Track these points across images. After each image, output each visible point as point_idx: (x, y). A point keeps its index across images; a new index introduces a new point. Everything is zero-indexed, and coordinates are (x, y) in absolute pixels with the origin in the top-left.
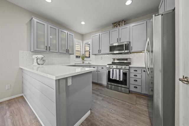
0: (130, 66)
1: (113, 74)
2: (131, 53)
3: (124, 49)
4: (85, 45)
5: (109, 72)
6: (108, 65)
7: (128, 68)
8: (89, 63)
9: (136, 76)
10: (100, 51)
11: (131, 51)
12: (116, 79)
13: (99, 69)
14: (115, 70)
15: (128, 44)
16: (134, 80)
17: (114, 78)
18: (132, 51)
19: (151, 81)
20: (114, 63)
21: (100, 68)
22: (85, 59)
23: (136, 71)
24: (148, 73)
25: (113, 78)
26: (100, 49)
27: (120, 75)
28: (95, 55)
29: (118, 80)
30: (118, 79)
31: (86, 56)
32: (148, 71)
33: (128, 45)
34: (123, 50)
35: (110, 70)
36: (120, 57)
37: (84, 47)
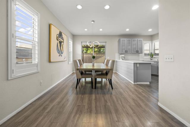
37: (153, 46)
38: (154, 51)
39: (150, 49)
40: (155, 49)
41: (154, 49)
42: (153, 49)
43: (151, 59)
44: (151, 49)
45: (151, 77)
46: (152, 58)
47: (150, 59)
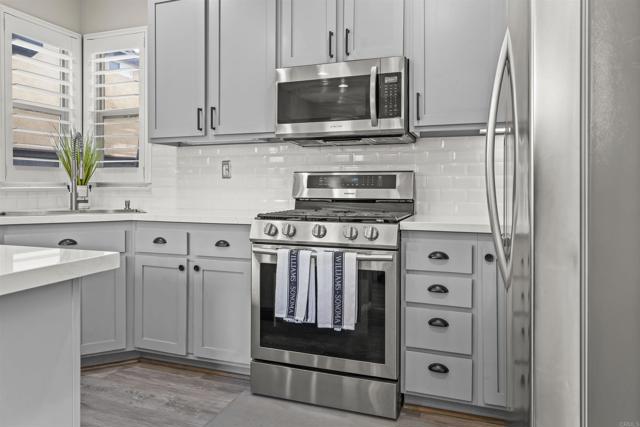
0: (406, 225)
1: (293, 284)
2: (414, 139)
3: (373, 111)
4: (101, 66)
5: (268, 272)
6: (262, 217)
7: (394, 243)
8: (128, 209)
9: (444, 290)
10: (207, 117)
11: (413, 122)
12: (311, 320)
13: (195, 250)
14: (304, 255)
15: (398, 75)
16: (431, 322)
17: (299, 318)
18: (421, 123)
19: (520, 322)
20: (306, 208)
21: (203, 246)
22: (99, 175)
23: (444, 257)
24: (507, 271)
25: (291, 313)
26: (213, 102)
27: (338, 293)
28: (179, 145)
29: (330, 326)
30: (326, 322)
31: (107, 151)
32: (507, 257)
33: (394, 79)
34: (367, 116)
35: (274, 255)
36: (351, 162)
37: (91, 83)
38: (100, 130)
39: (64, 102)
40: (108, 109)
41: (101, 104)
42: (91, 108)
43: (77, 204)
44: (73, 106)
45: (82, 415)
46: (82, 190)
47: (66, 201)
